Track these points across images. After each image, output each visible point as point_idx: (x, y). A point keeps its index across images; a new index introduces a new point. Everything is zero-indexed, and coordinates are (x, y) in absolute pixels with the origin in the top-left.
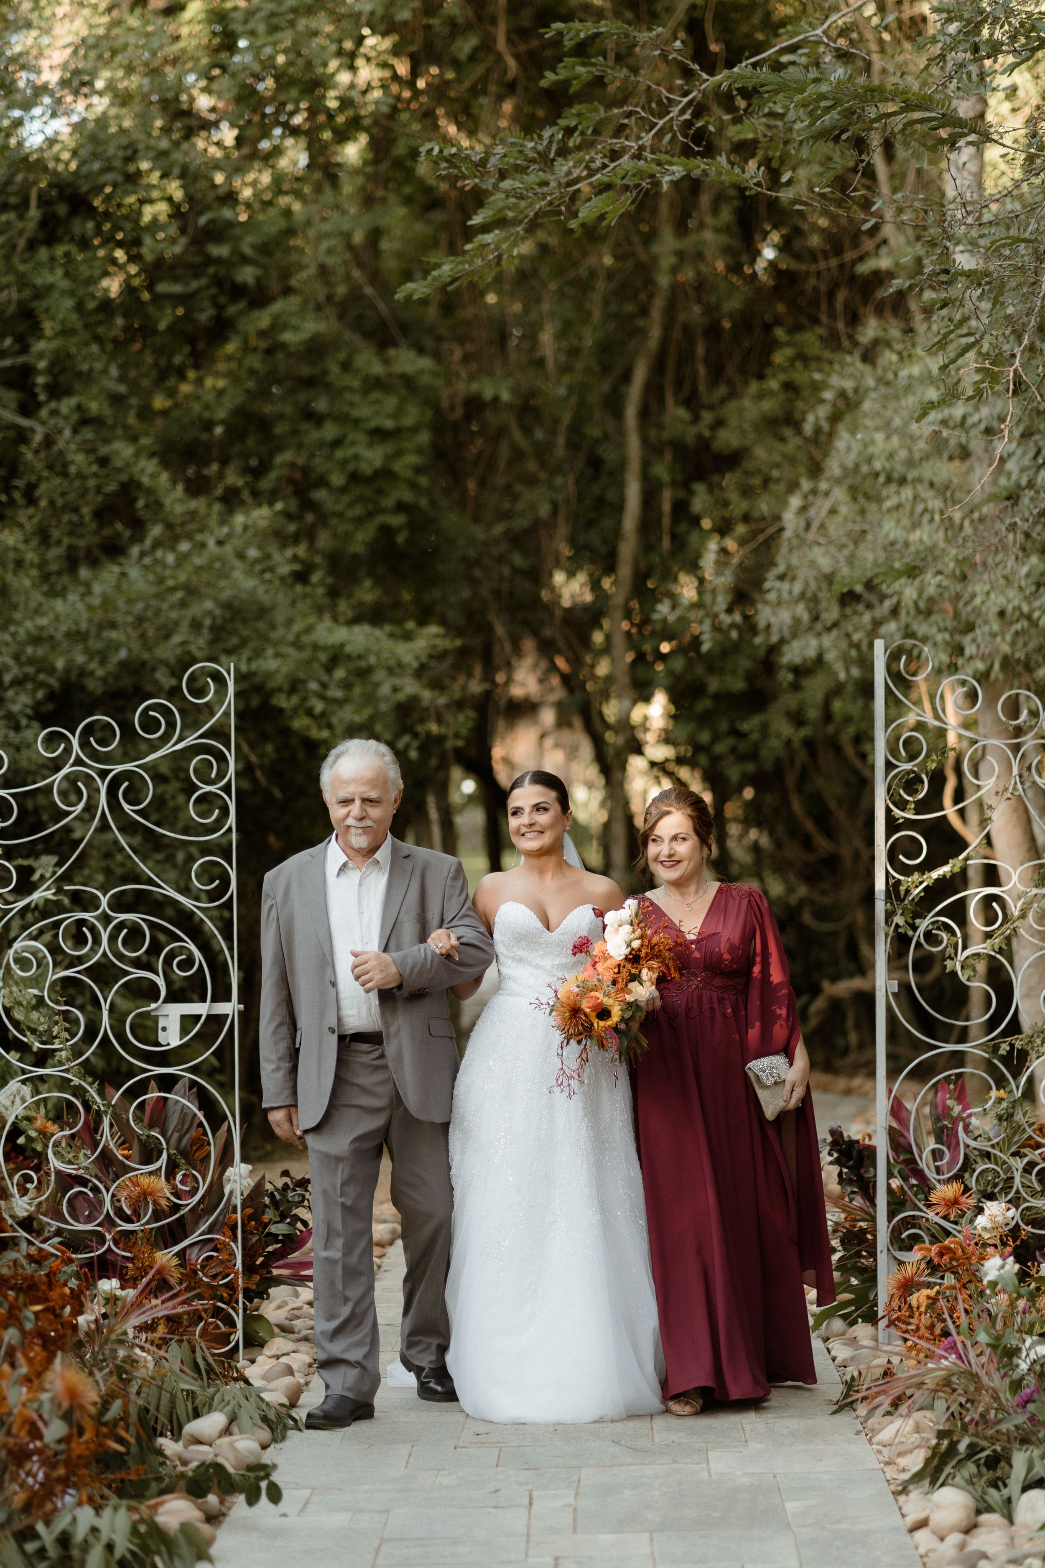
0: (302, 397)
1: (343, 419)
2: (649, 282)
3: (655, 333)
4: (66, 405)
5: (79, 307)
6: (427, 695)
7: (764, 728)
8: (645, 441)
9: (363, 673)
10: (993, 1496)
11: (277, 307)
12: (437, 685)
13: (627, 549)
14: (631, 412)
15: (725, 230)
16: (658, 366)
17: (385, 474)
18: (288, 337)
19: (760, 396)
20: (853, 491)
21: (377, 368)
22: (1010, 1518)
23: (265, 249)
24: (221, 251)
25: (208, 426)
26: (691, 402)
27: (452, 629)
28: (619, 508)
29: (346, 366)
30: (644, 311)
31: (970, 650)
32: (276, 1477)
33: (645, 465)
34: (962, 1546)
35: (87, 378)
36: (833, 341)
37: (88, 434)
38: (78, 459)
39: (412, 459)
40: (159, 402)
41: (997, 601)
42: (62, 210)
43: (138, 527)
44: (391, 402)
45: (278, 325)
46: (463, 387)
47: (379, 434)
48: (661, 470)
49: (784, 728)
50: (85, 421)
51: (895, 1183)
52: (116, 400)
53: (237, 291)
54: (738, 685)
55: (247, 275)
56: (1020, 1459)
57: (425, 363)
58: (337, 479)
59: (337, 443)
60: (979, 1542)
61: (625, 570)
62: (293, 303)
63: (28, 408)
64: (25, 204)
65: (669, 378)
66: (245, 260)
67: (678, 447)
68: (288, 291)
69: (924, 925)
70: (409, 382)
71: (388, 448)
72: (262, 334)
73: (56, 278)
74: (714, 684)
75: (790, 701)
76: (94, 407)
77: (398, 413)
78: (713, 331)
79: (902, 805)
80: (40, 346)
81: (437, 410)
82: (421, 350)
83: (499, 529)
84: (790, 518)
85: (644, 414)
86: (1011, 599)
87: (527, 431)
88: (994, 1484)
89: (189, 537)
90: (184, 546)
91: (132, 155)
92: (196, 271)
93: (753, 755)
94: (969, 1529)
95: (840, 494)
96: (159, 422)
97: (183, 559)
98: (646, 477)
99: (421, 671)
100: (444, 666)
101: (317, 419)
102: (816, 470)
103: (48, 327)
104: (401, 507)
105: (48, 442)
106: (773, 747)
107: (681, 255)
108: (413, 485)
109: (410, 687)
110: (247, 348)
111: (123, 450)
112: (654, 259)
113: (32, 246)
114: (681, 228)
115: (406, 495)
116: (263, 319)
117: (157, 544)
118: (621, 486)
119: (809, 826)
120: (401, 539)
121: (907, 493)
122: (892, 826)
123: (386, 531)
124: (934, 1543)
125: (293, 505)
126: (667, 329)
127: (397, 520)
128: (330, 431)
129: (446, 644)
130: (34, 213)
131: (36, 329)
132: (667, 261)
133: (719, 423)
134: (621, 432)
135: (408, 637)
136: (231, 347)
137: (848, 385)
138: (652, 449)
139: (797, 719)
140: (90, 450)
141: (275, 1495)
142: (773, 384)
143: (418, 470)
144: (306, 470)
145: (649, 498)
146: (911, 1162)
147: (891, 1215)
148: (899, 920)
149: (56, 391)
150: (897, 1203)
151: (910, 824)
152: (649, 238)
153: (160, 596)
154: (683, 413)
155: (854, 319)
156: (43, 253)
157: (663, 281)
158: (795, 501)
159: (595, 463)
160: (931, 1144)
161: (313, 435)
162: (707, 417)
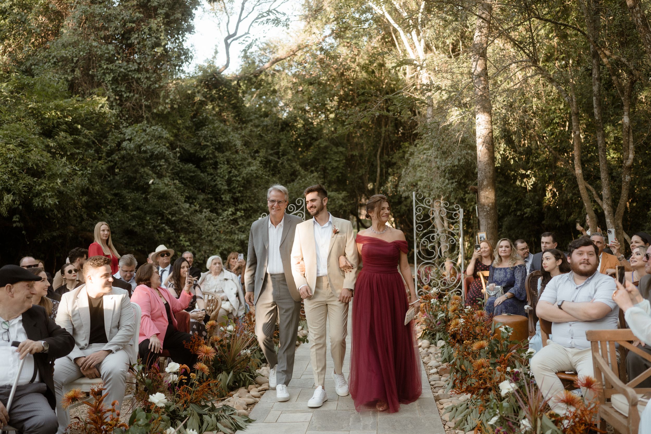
0: (324, 155)
1: (330, 159)
2: (381, 135)
3: (382, 143)
4: (285, 157)
5: (287, 142)
6: (344, 203)
7: (401, 208)
8: (380, 161)
9: (334, 200)
10: (433, 341)
11: (320, 141)
12: (345, 201)
13: (378, 179)
14: (378, 156)
15: (393, 127)
16: (383, 149)
17: (337, 167)
18: (321, 145)
19: (399, 153)
20: (413, 168)
21: (336, 150)
22: (436, 345)
23: (318, 131)
24: (310, 132)
25: (307, 160)
26: (388, 155)
27: (348, 192)
28: (376, 172)
29: (331, 150)
30: (380, 140)
31: (432, 194)
32: (308, 338)
33: (381, 165)
34: (427, 351)
35: (289, 153)
36: (410, 144)
37: (289, 162)
38: (287, 166)
39: (342, 165)
40: (301, 157)
41: (436, 185)
42: (284, 126)
43: (297, 176)
44: (338, 156)
45: (320, 144)
46: (350, 153)
47: (336, 161)
48: (383, 166)
49: (404, 208)
50: (288, 160)
51: (419, 284)
52: (294, 156)
53: (313, 138)
54: (397, 200)
55: (315, 136)
56: (438, 334)
57: (344, 149)
58: (330, 168)
59: (330, 162)
60: (430, 350)
61: (378, 182)
62: (322, 140)
63: (279, 158)
64: (278, 125)
65: (385, 151)
66: (314, 133)
67: (386, 162)
68: (321, 138)
69: (423, 240)
70: (341, 152)
71: (338, 163)
72: (317, 145)
73: (283, 137)
74: (393, 201)
75: (405, 203)
76: (290, 157)
77: (339, 158)
78: (391, 143)
79: (418, 220)
80: (281, 148)
81: (346, 157)
82: (343, 147)
83: (356, 176)
84: (403, 173)
85: (380, 157)
86: (439, 185)
87: (361, 160)
88: (433, 339)
89: (304, 178)
90: (303, 180)
91: (296, 117)
92: (306, 135)
93: (399, 212)
94: (429, 348)
95: (411, 169)
96: (301, 160)
97: (303, 182)
98: (381, 167)
99: (343, 199)
100: (347, 198)
101: (326, 159)
102: (407, 164)
103: (282, 145)
104: (340, 173)
105: (282, 163)
106: (402, 211)
107: (386, 131)
108: (342, 169)
109: (341, 202)
110: (315, 148)
111: (294, 164)
112: (381, 132)
113: (280, 132)
114: (386, 126)
115: (341, 171)
116: (317, 143)
117: (299, 179)
118: (377, 168)
119: (409, 223)
120: (340, 178)
121: (421, 168)
122: (417, 223)
123: (338, 177)
124: (422, 350)
125: (322, 173)
126: (384, 143)
127: (340, 175)
128: (328, 161)
129: (347, 195)
130: (280, 126)
131: (280, 145)
132: (383, 132)
133: (392, 158)
134: (376, 159)
135: (341, 194)
136: (312, 148)
137: (412, 150)
138: (382, 163)
139: (406, 206)
140: (289, 165)
141: (307, 342)
142: (401, 151)
143: (343, 167)
144: (325, 167)
145: (381, 170)
146: (421, 281)
147: (418, 290)
148: (418, 240)
149: (283, 155)
150: (419, 288)
151: (419, 223)
152: (381, 128)
153: (300, 188)
154: (387, 157)
155: (414, 140)
156: (281, 133)
157: (383, 135)
158: (404, 170)
159: (373, 165)
160: (425, 278)
161: (326, 161)
162: (391, 157)
